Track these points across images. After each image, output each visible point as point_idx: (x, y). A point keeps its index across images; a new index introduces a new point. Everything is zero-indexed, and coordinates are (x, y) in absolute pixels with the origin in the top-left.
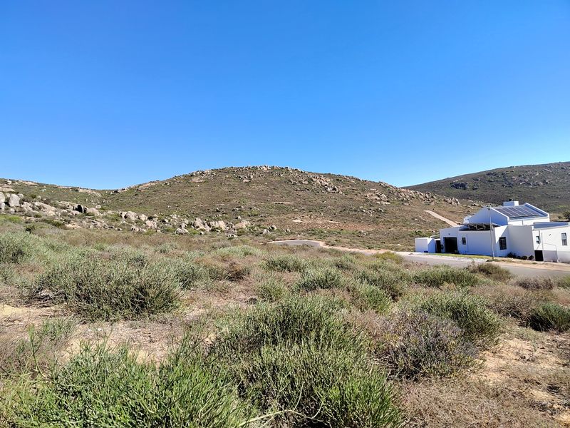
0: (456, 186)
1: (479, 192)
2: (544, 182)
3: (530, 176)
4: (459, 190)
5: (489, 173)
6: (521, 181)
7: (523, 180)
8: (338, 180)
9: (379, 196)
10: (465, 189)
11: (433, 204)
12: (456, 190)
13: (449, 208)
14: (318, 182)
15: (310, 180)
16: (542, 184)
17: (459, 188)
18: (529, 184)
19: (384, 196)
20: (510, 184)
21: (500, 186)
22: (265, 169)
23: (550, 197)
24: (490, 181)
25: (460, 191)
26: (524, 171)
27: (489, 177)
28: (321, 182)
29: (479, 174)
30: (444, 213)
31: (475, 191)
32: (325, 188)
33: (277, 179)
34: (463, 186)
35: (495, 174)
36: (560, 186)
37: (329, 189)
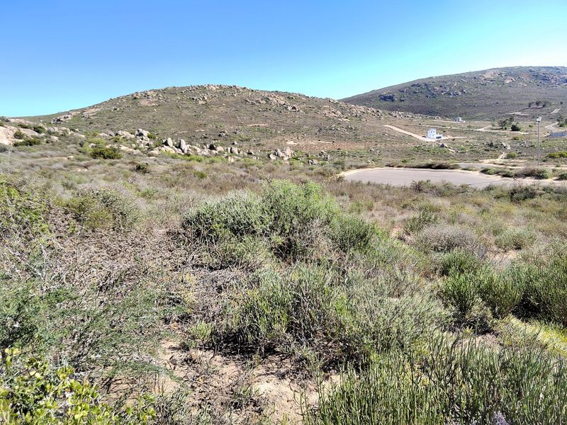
0: (385, 98)
1: (406, 103)
2: (462, 91)
3: (450, 86)
4: (388, 103)
5: (413, 84)
6: (442, 92)
7: (444, 90)
8: (289, 98)
9: (334, 113)
10: (393, 101)
12: (385, 103)
14: (275, 100)
15: (267, 99)
16: (460, 93)
17: (387, 101)
18: (450, 94)
20: (433, 94)
21: (424, 97)
22: (214, 89)
23: (469, 106)
24: (415, 92)
26: (444, 81)
27: (414, 89)
28: (278, 101)
31: (403, 103)
32: (283, 107)
33: (232, 99)
34: (391, 98)
35: (419, 85)
36: (474, 95)
37: (290, 108)
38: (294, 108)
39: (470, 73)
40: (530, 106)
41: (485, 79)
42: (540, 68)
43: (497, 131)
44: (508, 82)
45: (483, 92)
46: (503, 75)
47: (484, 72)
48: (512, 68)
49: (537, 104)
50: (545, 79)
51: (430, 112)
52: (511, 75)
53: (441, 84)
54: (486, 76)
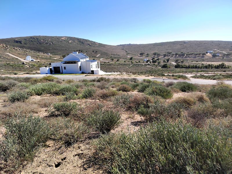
0: (17, 42)
1: (28, 45)
2: (53, 43)
3: (48, 40)
4: (19, 44)
5: (31, 38)
7: (45, 42)
10: (21, 43)
11: (8, 50)
12: (17, 44)
13: (17, 52)
18: (47, 44)
20: (40, 43)
21: (36, 43)
23: (55, 49)
24: (32, 41)
27: (31, 39)
30: (15, 54)
31: (26, 45)
34: (20, 42)
35: (34, 38)
36: (58, 45)
39: (56, 37)
41: (62, 40)
42: (81, 39)
43: (61, 59)
44: (70, 42)
45: (61, 45)
46: (69, 39)
47: (62, 37)
48: (72, 38)
50: (82, 43)
51: (39, 50)
52: (72, 40)
53: (44, 39)
54: (62, 39)
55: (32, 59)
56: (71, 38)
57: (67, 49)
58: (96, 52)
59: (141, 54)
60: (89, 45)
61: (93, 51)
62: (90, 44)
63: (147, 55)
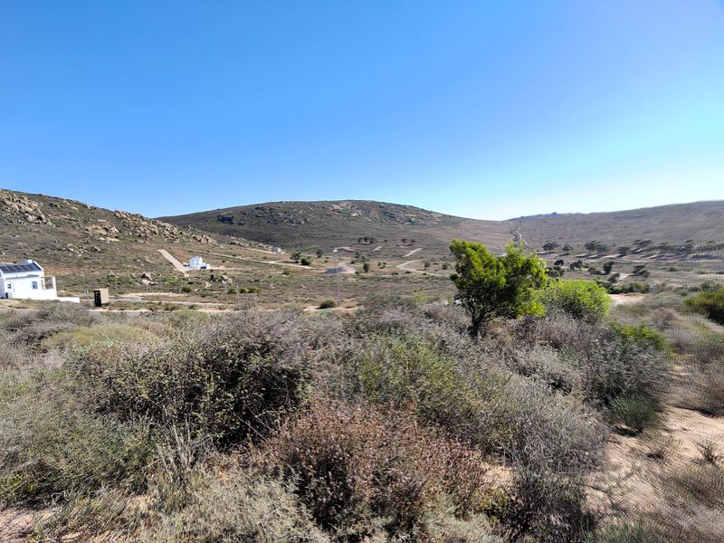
0: (223, 220)
1: (245, 228)
2: (306, 220)
3: (295, 214)
5: (258, 207)
6: (285, 218)
7: (288, 217)
8: (51, 205)
9: (107, 230)
10: (231, 223)
11: (178, 241)
12: (222, 225)
13: (195, 246)
14: (15, 206)
16: (303, 222)
17: (226, 223)
18: (292, 222)
19: (114, 230)
20: (275, 220)
21: (265, 222)
23: (307, 237)
24: (257, 216)
25: (226, 226)
26: (289, 208)
27: (257, 212)
28: (20, 208)
29: (248, 208)
31: (241, 227)
32: (24, 215)
34: (230, 220)
35: (263, 209)
36: (317, 225)
37: (31, 218)
38: (40, 218)
40: (359, 241)
41: (333, 210)
44: (354, 215)
45: (326, 223)
46: (354, 208)
47: (337, 203)
49: (366, 240)
50: (392, 216)
52: (363, 209)
53: (286, 210)
54: (336, 207)
55: (204, 265)
56: (361, 205)
57: (338, 235)
58: (413, 241)
59: (545, 247)
60: (410, 221)
61: (404, 240)
62: (413, 219)
63: (565, 249)
